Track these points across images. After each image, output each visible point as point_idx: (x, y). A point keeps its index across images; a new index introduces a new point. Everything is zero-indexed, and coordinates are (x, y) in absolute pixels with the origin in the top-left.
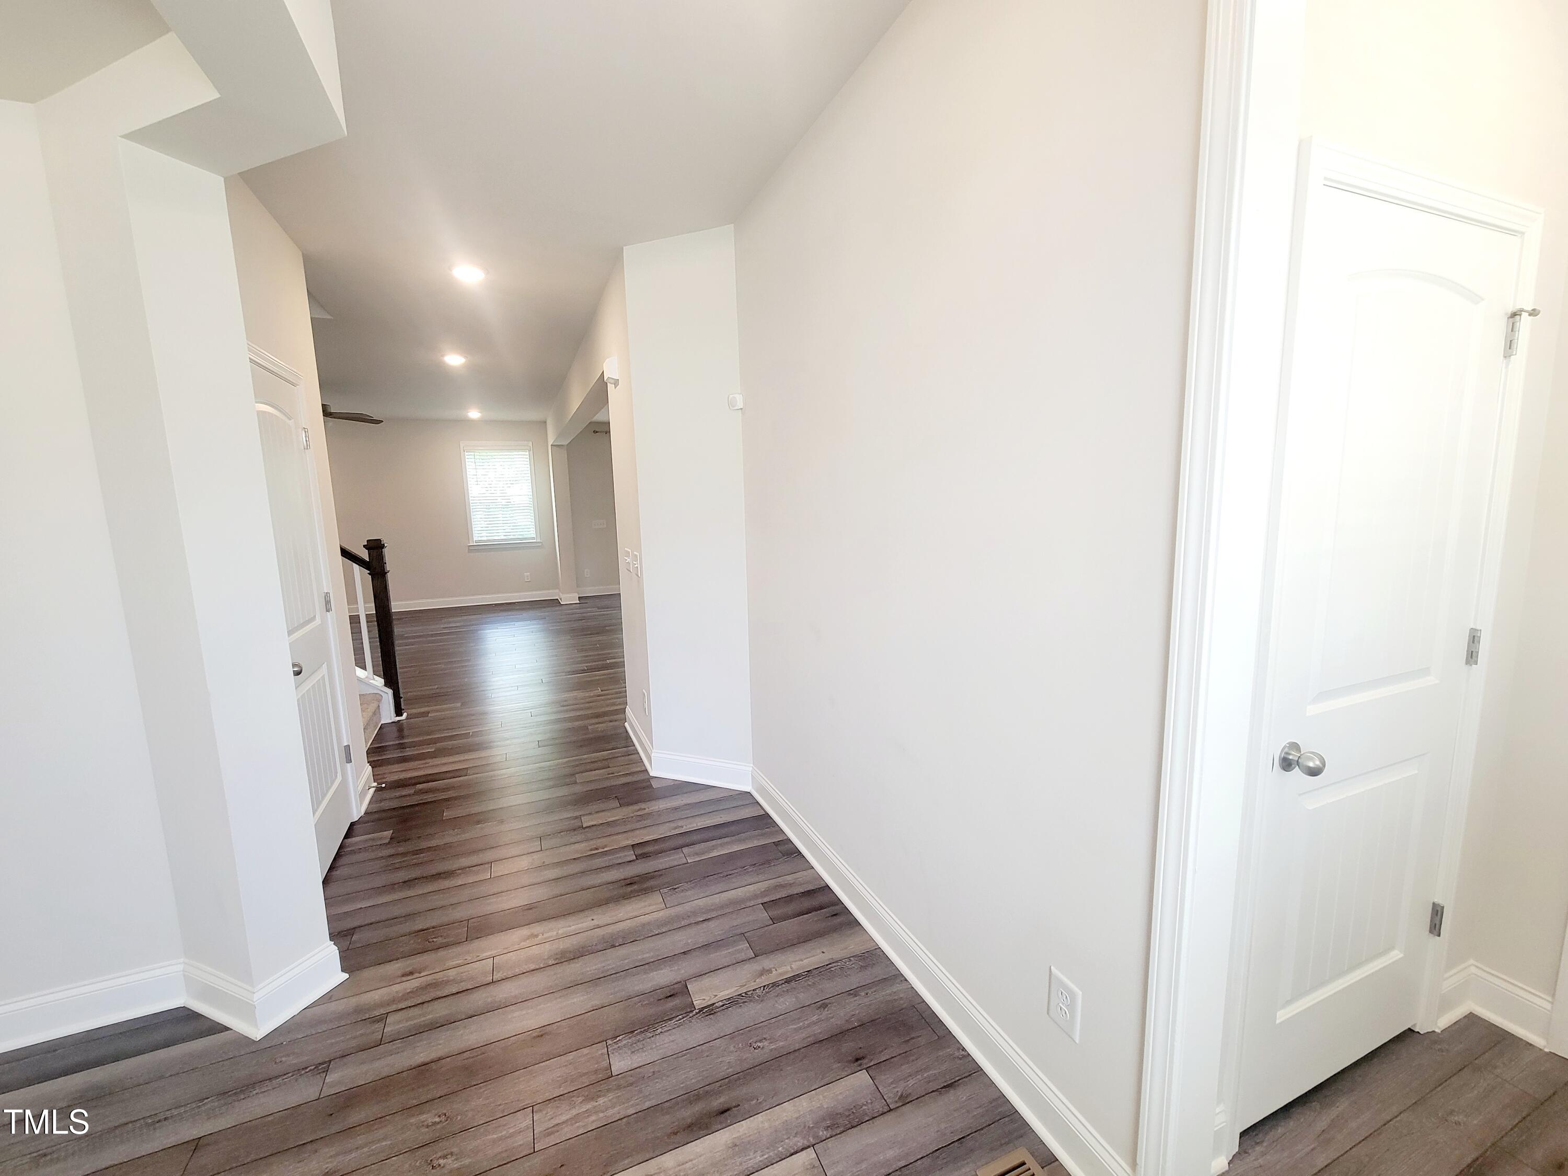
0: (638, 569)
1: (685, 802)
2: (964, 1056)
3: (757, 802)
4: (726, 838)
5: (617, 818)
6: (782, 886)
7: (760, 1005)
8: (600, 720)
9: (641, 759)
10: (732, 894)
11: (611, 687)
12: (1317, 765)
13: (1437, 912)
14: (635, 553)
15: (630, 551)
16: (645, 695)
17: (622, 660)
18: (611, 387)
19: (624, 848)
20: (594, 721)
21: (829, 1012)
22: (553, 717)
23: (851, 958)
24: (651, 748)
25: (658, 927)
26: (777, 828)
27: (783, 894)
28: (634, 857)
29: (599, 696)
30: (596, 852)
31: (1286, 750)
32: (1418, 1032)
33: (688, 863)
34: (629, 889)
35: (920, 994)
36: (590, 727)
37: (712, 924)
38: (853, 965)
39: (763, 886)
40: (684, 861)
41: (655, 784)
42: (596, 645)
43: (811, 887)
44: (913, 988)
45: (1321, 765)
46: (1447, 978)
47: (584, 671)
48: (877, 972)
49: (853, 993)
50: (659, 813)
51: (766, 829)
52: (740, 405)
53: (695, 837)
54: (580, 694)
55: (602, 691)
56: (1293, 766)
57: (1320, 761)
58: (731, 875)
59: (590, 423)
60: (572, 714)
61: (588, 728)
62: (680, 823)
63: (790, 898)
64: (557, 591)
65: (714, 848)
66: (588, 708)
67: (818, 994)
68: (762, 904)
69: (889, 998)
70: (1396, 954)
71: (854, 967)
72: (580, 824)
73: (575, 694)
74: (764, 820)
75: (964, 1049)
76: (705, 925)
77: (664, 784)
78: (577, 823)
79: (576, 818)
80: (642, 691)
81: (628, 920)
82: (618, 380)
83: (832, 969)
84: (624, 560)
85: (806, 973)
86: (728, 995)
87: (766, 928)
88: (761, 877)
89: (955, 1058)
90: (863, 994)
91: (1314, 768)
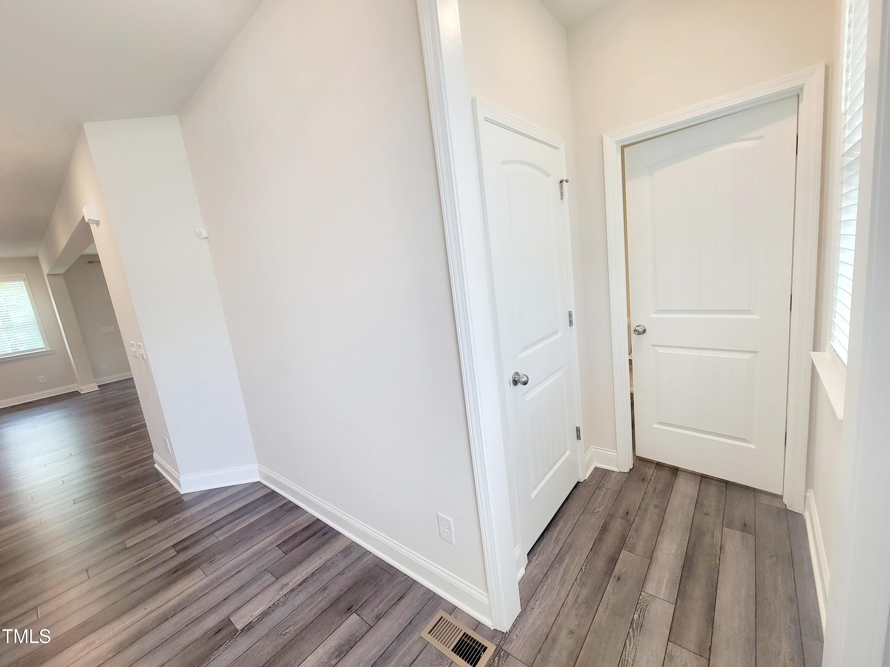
0: (143, 354)
1: (211, 503)
2: (406, 579)
3: (265, 486)
4: (246, 515)
5: (156, 532)
6: (289, 530)
7: (284, 607)
8: (133, 468)
9: (172, 485)
10: (254, 549)
11: (138, 443)
12: (526, 380)
13: (578, 430)
14: (139, 343)
15: (134, 343)
16: (166, 440)
17: (144, 422)
18: (93, 227)
19: (167, 549)
20: (125, 471)
21: (329, 591)
22: (87, 478)
23: (338, 555)
24: (178, 474)
25: (202, 591)
26: (281, 497)
27: (291, 534)
28: (176, 553)
29: (128, 452)
30: (142, 561)
31: (514, 376)
32: (581, 482)
33: (220, 541)
34: (175, 575)
35: (379, 557)
36: (122, 476)
37: (243, 573)
38: (339, 558)
39: (275, 536)
40: (217, 540)
41: (185, 499)
42: (120, 416)
43: (307, 524)
44: (375, 555)
45: (527, 379)
46: (586, 456)
47: (111, 438)
48: (355, 555)
49: (342, 573)
50: (192, 516)
51: (274, 500)
52: (205, 235)
53: (223, 522)
54: (111, 455)
55: (130, 448)
56: (518, 383)
57: (527, 378)
58: (252, 537)
59: (81, 256)
60: (105, 471)
61: (121, 477)
62: (210, 518)
63: (295, 535)
64: (76, 384)
65: (239, 524)
66: (122, 462)
67: (320, 584)
68: (277, 546)
69: (362, 567)
70: (568, 452)
71: (340, 559)
72: (124, 547)
73: (105, 456)
74: (272, 495)
75: (406, 575)
76: (238, 575)
77: (193, 496)
78: (121, 547)
79: (120, 543)
80: (164, 438)
81: (177, 597)
82: (99, 221)
83: (327, 566)
84: (130, 351)
85: (311, 575)
86: (261, 611)
87: (282, 559)
88: (274, 530)
89: (402, 582)
90: (347, 571)
91: (525, 381)
